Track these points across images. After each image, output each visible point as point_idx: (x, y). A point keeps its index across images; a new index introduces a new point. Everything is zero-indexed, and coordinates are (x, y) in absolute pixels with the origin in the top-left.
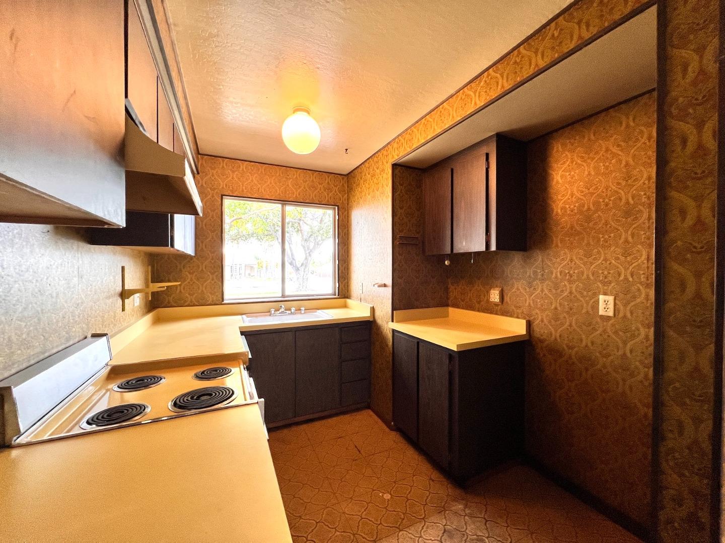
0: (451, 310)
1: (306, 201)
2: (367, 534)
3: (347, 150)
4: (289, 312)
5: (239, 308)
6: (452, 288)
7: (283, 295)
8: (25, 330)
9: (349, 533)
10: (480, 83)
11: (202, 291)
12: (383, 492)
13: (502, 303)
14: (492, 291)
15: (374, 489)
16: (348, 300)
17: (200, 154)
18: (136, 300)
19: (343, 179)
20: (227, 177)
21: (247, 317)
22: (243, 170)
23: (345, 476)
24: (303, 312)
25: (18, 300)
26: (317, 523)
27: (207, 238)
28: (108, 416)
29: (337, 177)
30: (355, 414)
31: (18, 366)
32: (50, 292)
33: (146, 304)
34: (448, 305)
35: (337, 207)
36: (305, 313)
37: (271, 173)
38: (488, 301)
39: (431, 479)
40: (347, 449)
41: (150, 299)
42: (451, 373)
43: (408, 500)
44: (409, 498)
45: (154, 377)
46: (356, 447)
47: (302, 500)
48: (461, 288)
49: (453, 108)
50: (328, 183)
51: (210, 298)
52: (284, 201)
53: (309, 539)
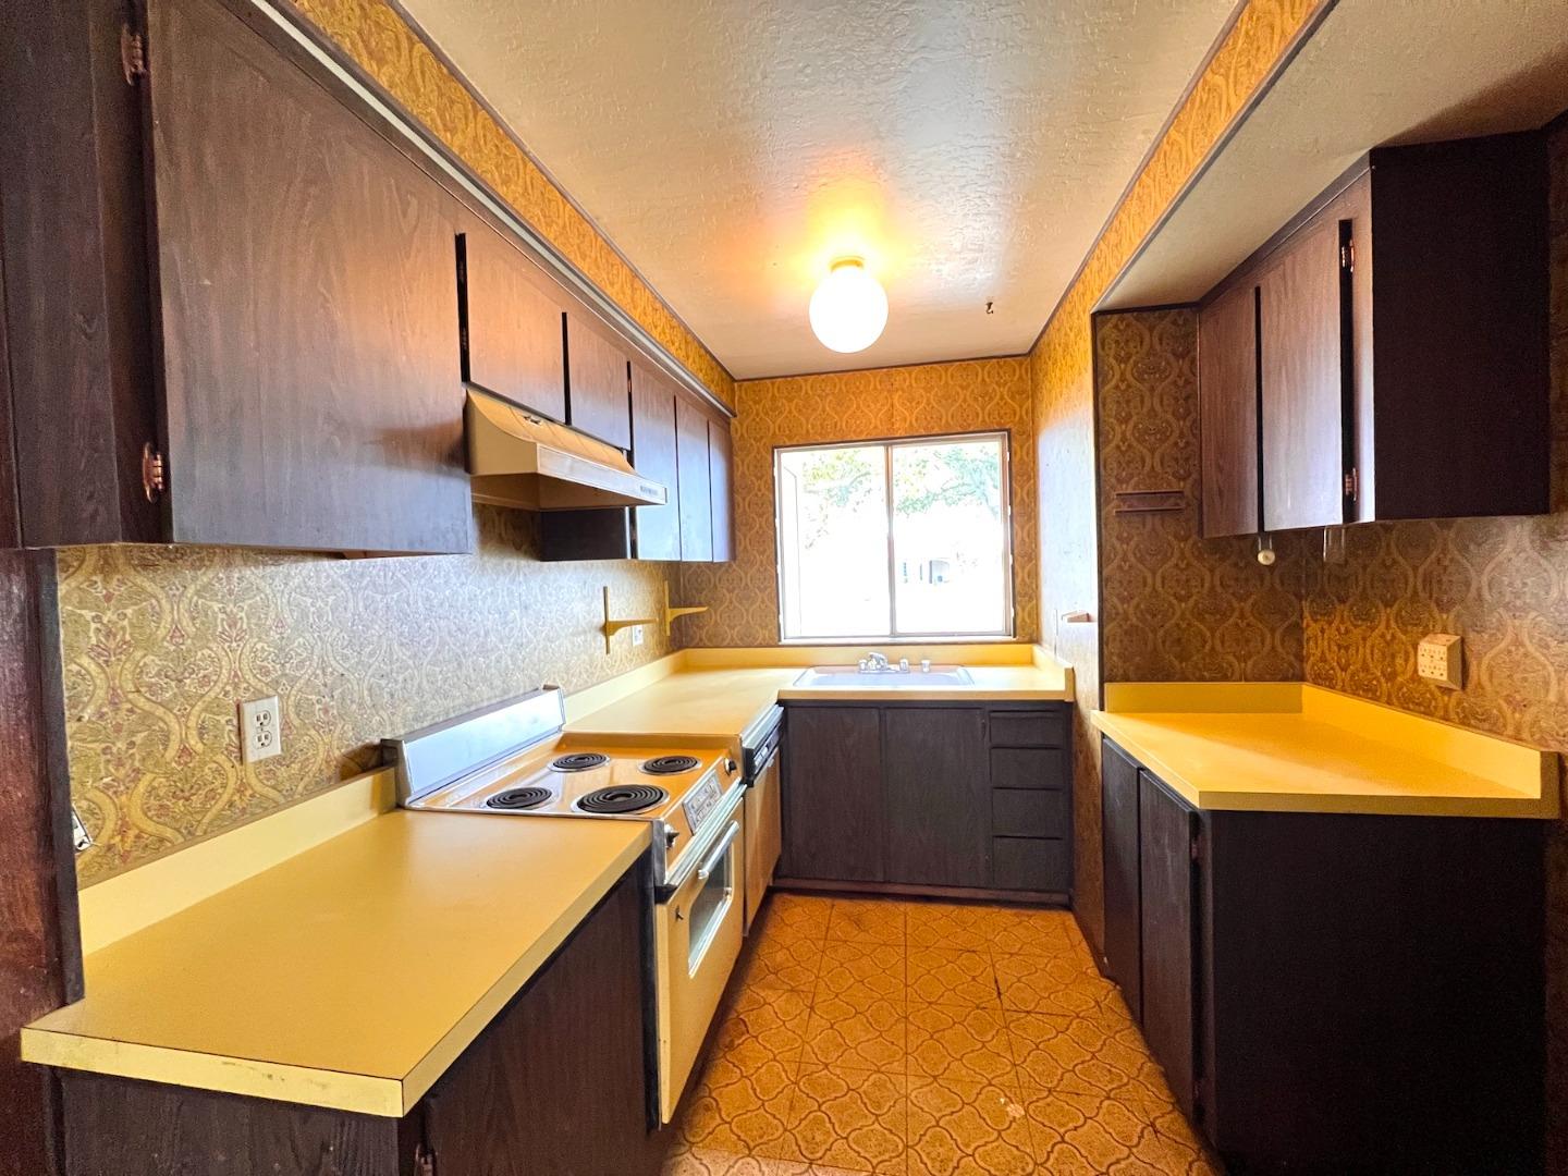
0: (1309, 693)
1: (934, 432)
2: (932, 1159)
3: (990, 305)
4: (897, 668)
5: (807, 654)
6: (1312, 628)
7: (892, 633)
8: (440, 677)
9: (899, 1137)
10: (1235, 43)
11: (748, 622)
12: (1010, 1098)
13: (1464, 686)
14: (1425, 646)
15: (993, 1082)
16: (1036, 648)
17: (736, 381)
18: (638, 636)
19: (1021, 364)
20: (781, 412)
21: (817, 672)
22: (806, 393)
23: (944, 1030)
24: (926, 670)
25: (429, 641)
26: (849, 1089)
27: (751, 528)
28: (510, 798)
29: (1005, 362)
30: (1030, 912)
31: (433, 719)
32: (475, 630)
33: (660, 643)
34: (1302, 678)
35: (1006, 433)
36: (930, 671)
37: (858, 388)
38: (1416, 678)
39: (1152, 1125)
40: (974, 979)
41: (668, 633)
42: (1196, 867)
43: (1063, 1141)
44: (1067, 1138)
45: (593, 756)
46: (996, 982)
47: (844, 1039)
48: (1338, 630)
49: (1186, 136)
50: (983, 380)
51: (762, 634)
52: (888, 440)
53: (823, 1108)
